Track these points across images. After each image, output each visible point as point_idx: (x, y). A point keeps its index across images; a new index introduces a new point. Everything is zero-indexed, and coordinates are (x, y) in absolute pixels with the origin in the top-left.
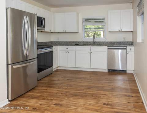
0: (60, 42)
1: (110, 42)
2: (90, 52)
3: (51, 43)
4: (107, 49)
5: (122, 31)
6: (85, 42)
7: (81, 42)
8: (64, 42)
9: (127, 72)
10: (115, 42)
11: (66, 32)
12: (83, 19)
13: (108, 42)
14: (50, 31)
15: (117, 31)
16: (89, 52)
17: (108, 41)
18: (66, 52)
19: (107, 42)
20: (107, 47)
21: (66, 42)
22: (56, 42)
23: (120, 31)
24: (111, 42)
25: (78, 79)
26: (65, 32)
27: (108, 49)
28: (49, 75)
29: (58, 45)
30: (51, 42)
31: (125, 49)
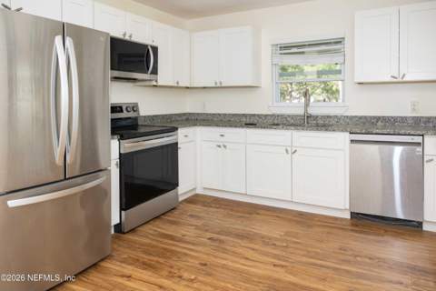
0: (207, 114)
1: (361, 118)
2: (289, 149)
3: (184, 118)
4: (348, 141)
5: (404, 79)
6: (278, 116)
7: (266, 116)
8: (219, 115)
9: (426, 227)
10: (379, 118)
11: (223, 85)
12: (273, 45)
13: (356, 117)
14: (178, 83)
15: (388, 79)
16: (287, 151)
17: (354, 115)
18: (219, 146)
19: (352, 118)
20: (348, 134)
21: (225, 115)
22: (198, 114)
23: (400, 80)
24: (365, 117)
25: (243, 243)
26: (219, 85)
27: (352, 141)
28: (163, 214)
29: (196, 125)
30: (184, 114)
31: (419, 144)
